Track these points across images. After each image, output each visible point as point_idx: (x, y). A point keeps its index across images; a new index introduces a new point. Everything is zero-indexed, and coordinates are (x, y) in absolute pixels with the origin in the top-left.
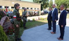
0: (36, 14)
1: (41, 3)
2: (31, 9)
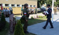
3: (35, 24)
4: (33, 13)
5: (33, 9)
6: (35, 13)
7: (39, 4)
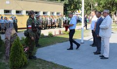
0: (54, 23)
1: (63, 2)
2: (44, 13)
3: (52, 44)
4: (55, 26)
5: (55, 19)
6: (58, 26)
7: (68, 9)
